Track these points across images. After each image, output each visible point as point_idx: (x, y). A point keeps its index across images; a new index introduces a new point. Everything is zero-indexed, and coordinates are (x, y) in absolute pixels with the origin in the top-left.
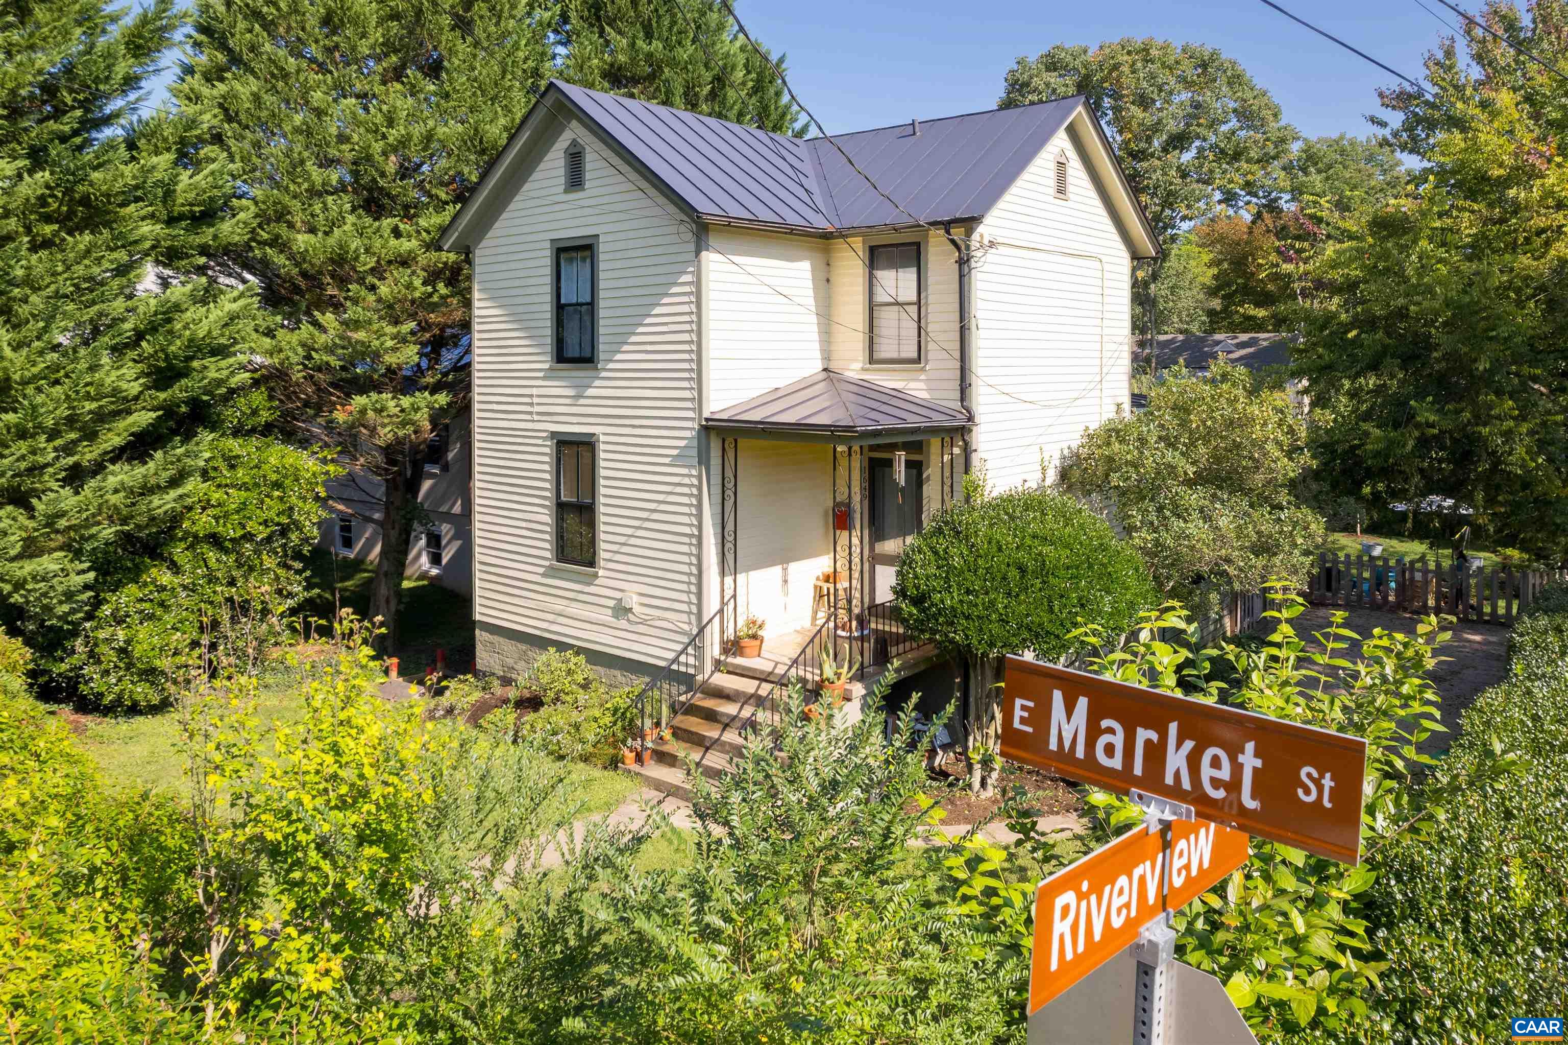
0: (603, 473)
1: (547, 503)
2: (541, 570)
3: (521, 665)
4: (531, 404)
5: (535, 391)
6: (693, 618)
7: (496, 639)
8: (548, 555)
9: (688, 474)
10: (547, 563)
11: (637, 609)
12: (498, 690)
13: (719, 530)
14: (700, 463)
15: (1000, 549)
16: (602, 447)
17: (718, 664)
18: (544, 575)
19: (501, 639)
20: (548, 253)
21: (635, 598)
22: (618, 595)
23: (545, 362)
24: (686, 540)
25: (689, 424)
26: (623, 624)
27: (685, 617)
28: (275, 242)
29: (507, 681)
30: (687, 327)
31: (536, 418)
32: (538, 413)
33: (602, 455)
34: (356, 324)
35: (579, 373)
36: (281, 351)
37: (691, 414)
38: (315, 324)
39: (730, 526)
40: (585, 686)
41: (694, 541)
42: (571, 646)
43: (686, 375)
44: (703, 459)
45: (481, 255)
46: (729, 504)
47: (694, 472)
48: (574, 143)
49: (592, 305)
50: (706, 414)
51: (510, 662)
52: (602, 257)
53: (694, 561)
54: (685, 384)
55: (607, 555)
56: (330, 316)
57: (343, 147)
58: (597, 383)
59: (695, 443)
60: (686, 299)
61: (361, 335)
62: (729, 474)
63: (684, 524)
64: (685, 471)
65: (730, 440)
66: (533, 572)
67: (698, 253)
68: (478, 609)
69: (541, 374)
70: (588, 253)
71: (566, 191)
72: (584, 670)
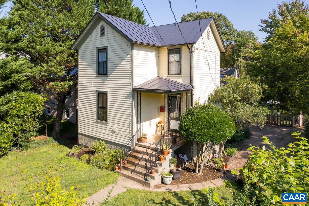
0: (109, 100)
1: (95, 107)
2: (94, 122)
3: (89, 143)
4: (92, 84)
5: (92, 81)
6: (130, 134)
7: (83, 137)
8: (96, 118)
9: (129, 101)
10: (95, 120)
11: (117, 131)
12: (84, 149)
13: (137, 113)
14: (132, 98)
15: (204, 118)
16: (108, 94)
17: (136, 144)
18: (94, 123)
19: (84, 137)
20: (96, 50)
21: (116, 129)
22: (112, 128)
23: (95, 75)
24: (129, 116)
25: (130, 89)
26: (113, 134)
27: (128, 133)
28: (32, 47)
29: (86, 147)
30: (129, 67)
31: (93, 87)
32: (93, 86)
33: (109, 96)
34: (51, 66)
35: (104, 77)
36: (34, 72)
37: (130, 87)
38: (42, 66)
39: (139, 113)
40: (104, 149)
41: (131, 116)
42: (101, 139)
43: (129, 78)
44: (133, 97)
45: (80, 51)
46: (139, 108)
47: (131, 100)
48: (102, 26)
49: (106, 62)
50: (134, 87)
51: (87, 142)
52: (109, 51)
53: (131, 120)
54: (129, 80)
55: (110, 119)
56: (45, 64)
57: (49, 26)
58: (107, 80)
59: (131, 94)
60: (129, 61)
61: (52, 69)
62: (139, 100)
63: (129, 112)
64: (129, 100)
65: (139, 93)
66: (92, 122)
67: (132, 50)
68: (79, 130)
69: (94, 78)
70: (105, 50)
71: (100, 36)
72: (104, 145)
